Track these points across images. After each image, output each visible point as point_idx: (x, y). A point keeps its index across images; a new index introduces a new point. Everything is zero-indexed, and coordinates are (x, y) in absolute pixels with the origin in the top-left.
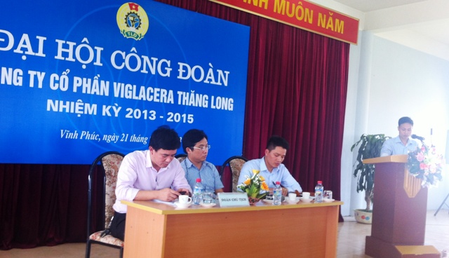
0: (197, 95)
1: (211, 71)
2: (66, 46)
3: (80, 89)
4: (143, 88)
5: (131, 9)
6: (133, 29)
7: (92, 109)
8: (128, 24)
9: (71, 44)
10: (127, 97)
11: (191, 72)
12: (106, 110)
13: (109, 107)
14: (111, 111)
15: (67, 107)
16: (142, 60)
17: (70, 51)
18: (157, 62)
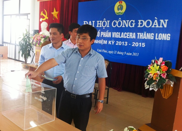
0: (148, 34)
1: (156, 21)
2: (99, 23)
3: (103, 36)
4: (122, 33)
5: (120, 3)
6: (120, 11)
7: (105, 42)
8: (118, 9)
9: (101, 21)
10: (117, 37)
11: (145, 23)
12: (110, 42)
13: (111, 41)
14: (111, 42)
15: (99, 42)
16: (123, 22)
17: (100, 24)
18: (129, 22)
